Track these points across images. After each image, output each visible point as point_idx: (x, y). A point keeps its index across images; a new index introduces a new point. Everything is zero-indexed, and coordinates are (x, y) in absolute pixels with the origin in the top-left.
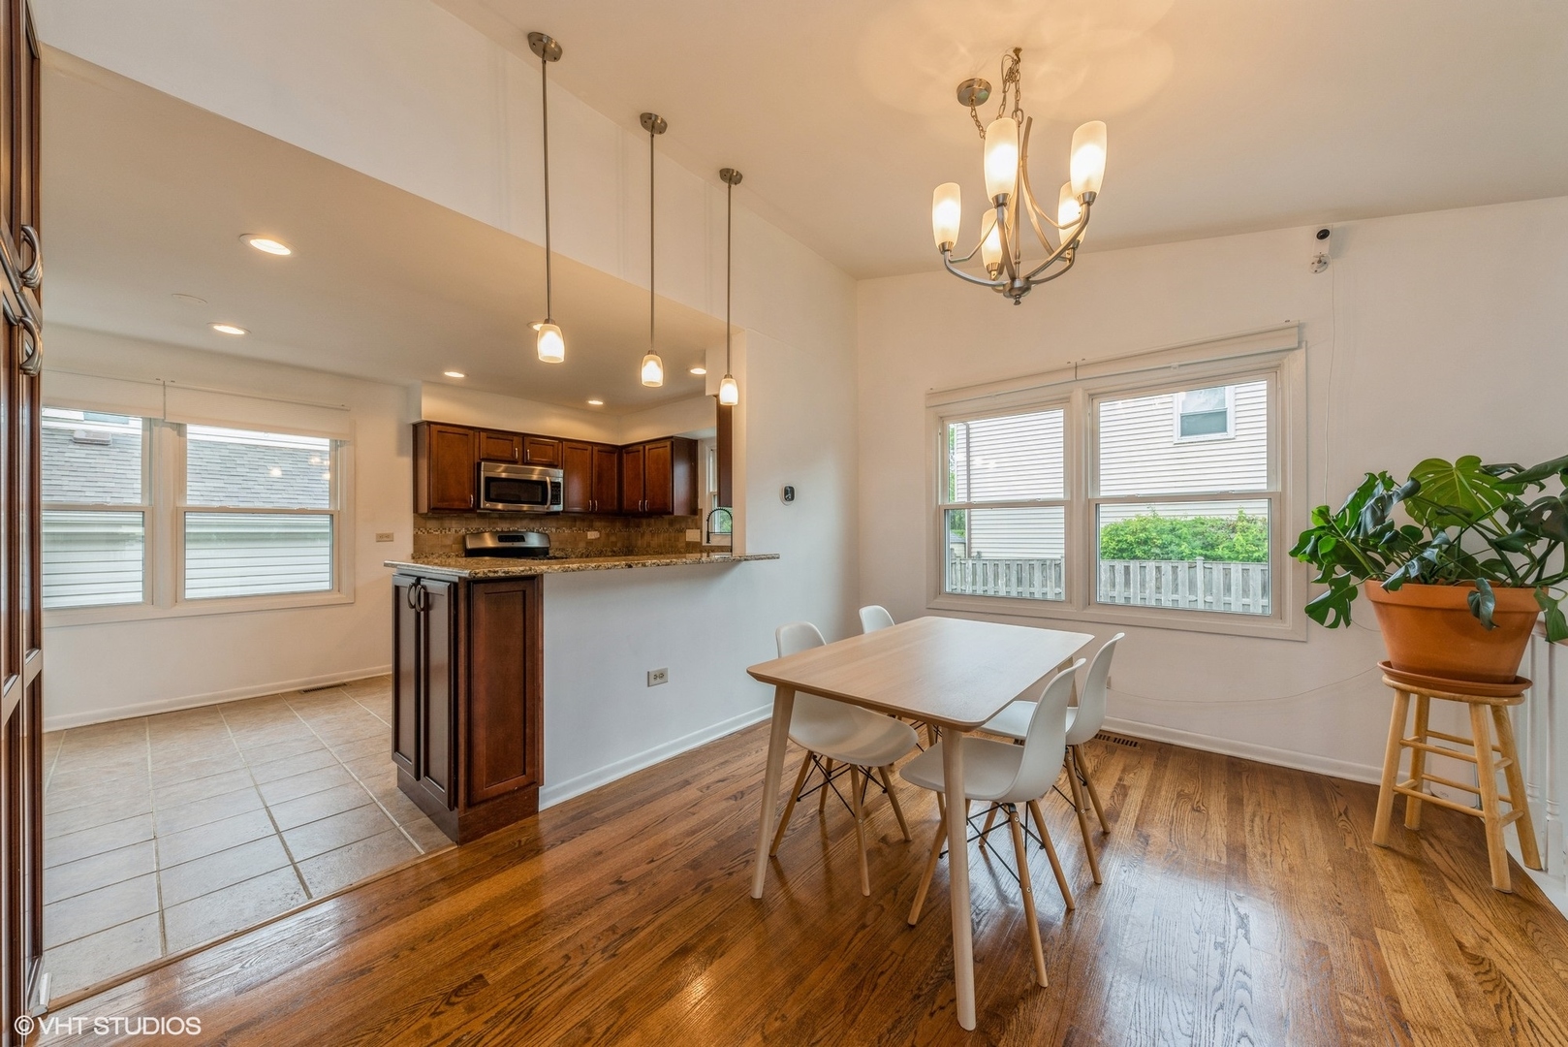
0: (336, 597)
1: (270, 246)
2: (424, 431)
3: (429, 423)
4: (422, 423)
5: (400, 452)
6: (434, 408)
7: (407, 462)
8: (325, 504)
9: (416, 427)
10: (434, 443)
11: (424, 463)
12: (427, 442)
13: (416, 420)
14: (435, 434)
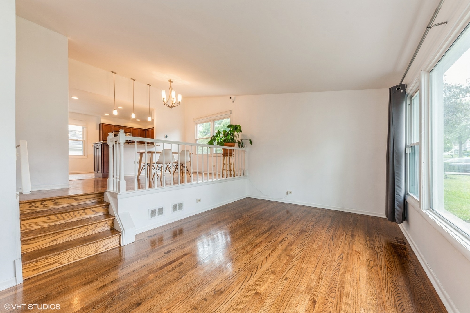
0: (84, 157)
1: (75, 98)
2: (101, 125)
3: (102, 124)
4: (101, 124)
5: (97, 130)
6: (103, 121)
7: (98, 131)
8: (81, 139)
9: (100, 125)
10: (103, 127)
11: (101, 132)
12: (102, 127)
13: (100, 123)
14: (103, 126)
